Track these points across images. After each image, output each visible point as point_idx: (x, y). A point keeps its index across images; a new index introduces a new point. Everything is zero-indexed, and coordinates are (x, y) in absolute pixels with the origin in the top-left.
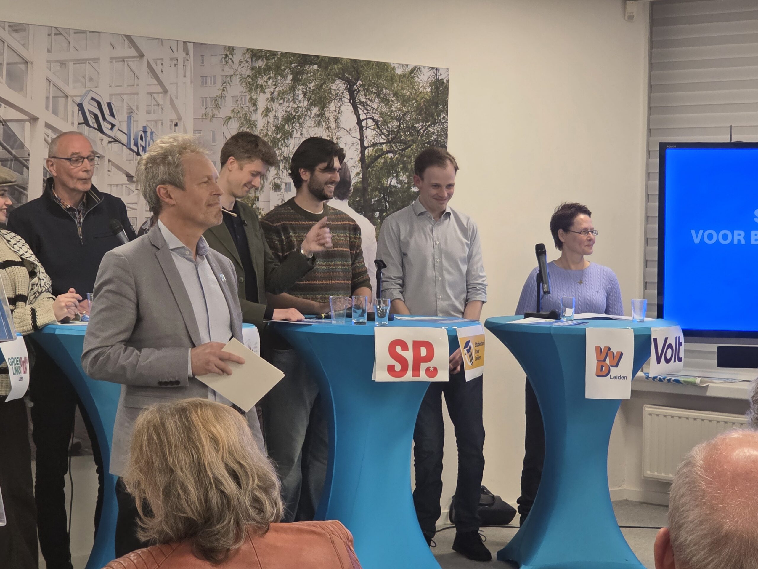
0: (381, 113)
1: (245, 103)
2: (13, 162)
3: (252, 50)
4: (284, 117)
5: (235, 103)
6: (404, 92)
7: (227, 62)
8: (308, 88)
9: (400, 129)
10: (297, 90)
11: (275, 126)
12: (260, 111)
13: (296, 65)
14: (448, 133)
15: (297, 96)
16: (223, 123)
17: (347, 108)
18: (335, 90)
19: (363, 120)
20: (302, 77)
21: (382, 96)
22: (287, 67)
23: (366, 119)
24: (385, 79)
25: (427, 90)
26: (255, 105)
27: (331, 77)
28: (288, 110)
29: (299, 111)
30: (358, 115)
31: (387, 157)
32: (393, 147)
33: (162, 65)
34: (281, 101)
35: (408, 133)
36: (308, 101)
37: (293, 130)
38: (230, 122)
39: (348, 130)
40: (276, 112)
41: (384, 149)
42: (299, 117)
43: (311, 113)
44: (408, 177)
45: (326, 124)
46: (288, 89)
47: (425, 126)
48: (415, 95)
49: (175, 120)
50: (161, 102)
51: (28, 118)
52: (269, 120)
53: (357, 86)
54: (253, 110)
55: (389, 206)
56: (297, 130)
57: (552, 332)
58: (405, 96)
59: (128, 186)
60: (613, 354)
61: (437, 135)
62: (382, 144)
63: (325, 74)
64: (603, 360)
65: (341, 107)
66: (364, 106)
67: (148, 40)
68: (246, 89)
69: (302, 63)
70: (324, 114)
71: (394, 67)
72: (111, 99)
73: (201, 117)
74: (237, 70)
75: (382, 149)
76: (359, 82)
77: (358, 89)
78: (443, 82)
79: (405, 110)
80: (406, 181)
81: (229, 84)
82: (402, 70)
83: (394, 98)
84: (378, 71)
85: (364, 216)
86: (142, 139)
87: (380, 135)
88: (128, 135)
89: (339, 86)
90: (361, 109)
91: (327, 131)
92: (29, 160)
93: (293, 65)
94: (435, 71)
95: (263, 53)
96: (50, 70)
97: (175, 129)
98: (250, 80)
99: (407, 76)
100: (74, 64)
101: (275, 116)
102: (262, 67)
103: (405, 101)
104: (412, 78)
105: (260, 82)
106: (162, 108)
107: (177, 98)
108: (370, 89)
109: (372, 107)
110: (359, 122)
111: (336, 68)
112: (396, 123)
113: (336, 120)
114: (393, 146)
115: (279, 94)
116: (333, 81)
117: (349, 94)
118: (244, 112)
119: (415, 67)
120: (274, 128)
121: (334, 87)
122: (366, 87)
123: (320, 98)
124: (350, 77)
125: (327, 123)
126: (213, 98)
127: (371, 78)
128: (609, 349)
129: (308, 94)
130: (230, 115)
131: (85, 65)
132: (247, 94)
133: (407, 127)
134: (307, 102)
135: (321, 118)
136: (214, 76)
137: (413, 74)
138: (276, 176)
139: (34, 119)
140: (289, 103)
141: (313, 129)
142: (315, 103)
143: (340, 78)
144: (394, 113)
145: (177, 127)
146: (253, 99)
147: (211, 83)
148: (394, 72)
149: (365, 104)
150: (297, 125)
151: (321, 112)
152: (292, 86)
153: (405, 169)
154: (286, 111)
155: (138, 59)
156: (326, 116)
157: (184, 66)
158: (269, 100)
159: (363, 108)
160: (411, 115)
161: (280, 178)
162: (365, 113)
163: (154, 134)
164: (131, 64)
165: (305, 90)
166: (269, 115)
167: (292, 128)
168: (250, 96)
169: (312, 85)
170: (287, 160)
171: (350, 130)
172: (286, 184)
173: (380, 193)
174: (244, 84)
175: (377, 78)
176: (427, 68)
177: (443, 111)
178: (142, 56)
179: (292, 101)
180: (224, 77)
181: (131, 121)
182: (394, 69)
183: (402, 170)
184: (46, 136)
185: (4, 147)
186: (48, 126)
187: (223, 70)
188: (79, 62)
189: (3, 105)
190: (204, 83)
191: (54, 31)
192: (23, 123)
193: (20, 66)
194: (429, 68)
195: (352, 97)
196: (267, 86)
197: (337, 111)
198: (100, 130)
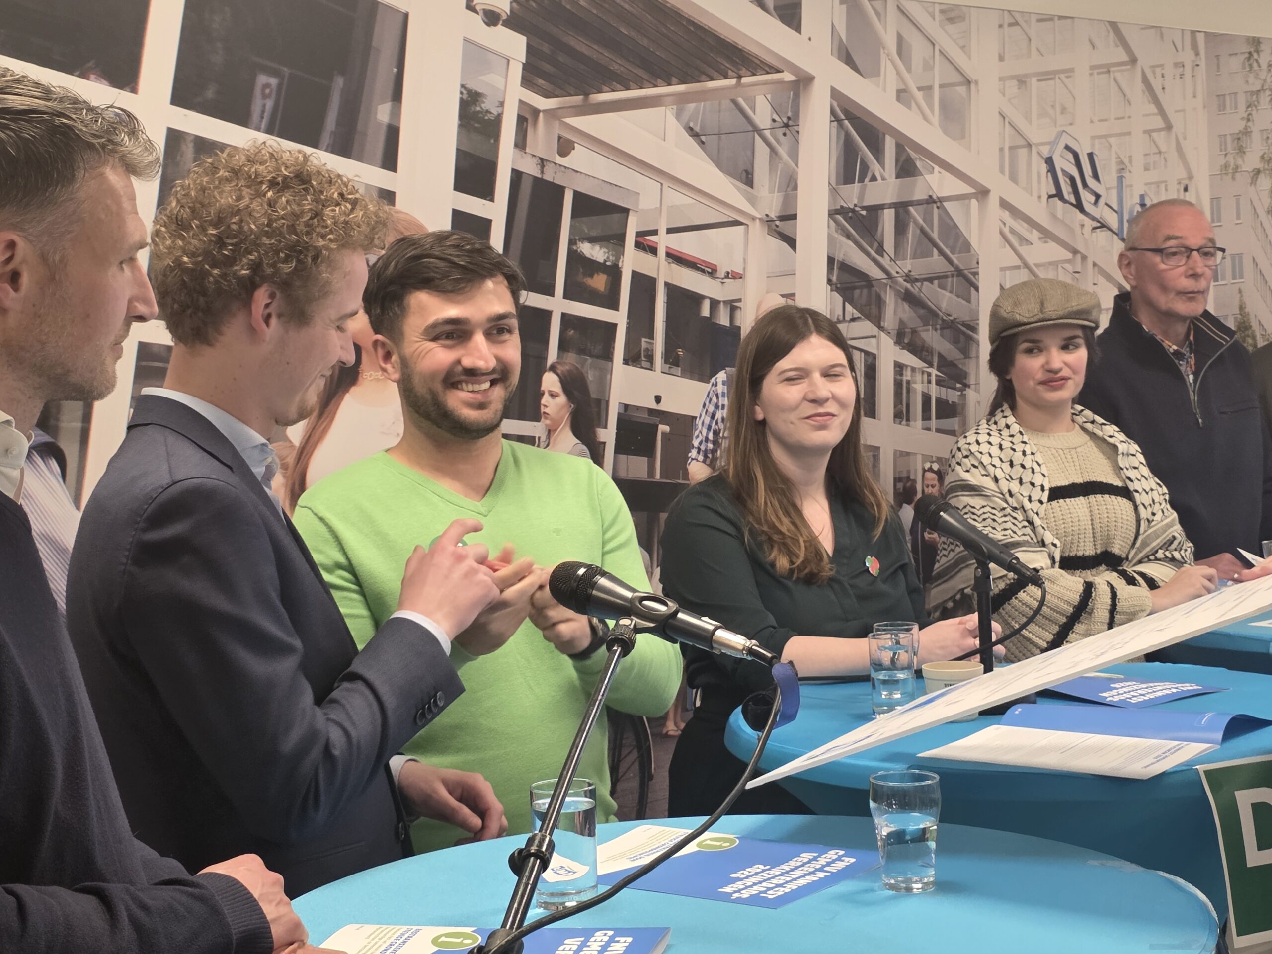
2: (955, 279)
5: (1265, 144)
7: (1251, 66)
16: (1249, 181)
33: (1163, 76)
38: (1259, 180)
49: (1182, 179)
50: (1163, 149)
51: (974, 191)
67: (1142, 29)
72: (1093, 145)
73: (1219, 173)
74: (1265, 80)
81: (1256, 107)
88: (1120, 213)
92: (977, 273)
96: (1004, 95)
100: (1039, 80)
106: (1165, 160)
107: (1185, 138)
126: (1236, 136)
130: (1259, 165)
131: (1052, 82)
136: (1236, 94)
139: (983, 193)
147: (1231, 109)
155: (1129, 67)
157: (1193, 76)
164: (1119, 76)
178: (1134, 60)
180: (1249, 94)
181: (1122, 187)
184: (1002, 226)
185: (941, 253)
186: (1005, 204)
187: (1247, 82)
188: (1046, 76)
189: (937, 168)
190: (1222, 107)
191: (1007, 19)
192: (967, 201)
193: (959, 89)
198: (1079, 206)
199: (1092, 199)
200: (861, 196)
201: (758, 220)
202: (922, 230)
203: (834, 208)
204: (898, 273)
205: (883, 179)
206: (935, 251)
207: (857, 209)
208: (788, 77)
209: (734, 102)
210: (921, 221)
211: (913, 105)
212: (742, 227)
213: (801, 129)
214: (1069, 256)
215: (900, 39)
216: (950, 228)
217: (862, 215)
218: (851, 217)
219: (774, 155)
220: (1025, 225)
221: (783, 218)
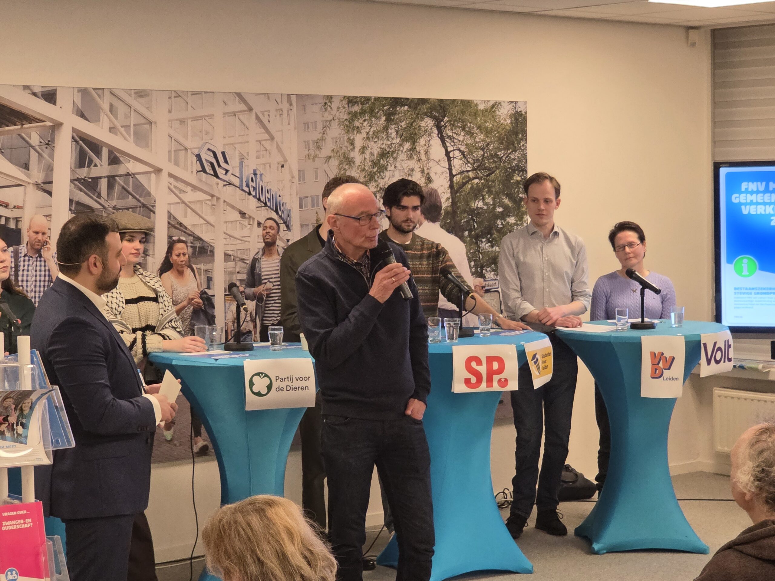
0: (467, 145)
1: (344, 143)
2: (142, 208)
3: (348, 98)
4: (379, 153)
5: (335, 144)
6: (487, 125)
7: (326, 109)
8: (399, 127)
9: (484, 157)
10: (390, 129)
11: (371, 161)
13: (388, 107)
14: (528, 158)
15: (390, 134)
16: (324, 162)
17: (436, 142)
18: (424, 127)
19: (451, 151)
20: (394, 117)
21: (467, 129)
22: (380, 110)
23: (453, 150)
24: (469, 115)
25: (507, 121)
26: (352, 144)
27: (420, 116)
28: (383, 147)
29: (392, 147)
30: (446, 148)
31: (474, 183)
32: (478, 174)
33: (269, 116)
34: (376, 140)
35: (492, 161)
36: (401, 138)
37: (388, 165)
38: (330, 160)
39: (437, 161)
40: (371, 149)
41: (470, 175)
42: (393, 152)
43: (403, 148)
44: (493, 199)
46: (382, 129)
47: (506, 153)
48: (496, 126)
49: (281, 162)
50: (268, 149)
51: (153, 170)
52: (366, 157)
53: (444, 122)
54: (351, 149)
55: (477, 226)
56: (391, 164)
57: (612, 341)
58: (488, 128)
59: (241, 222)
60: (666, 358)
61: (518, 161)
62: (468, 171)
63: (415, 113)
64: (656, 363)
65: (430, 141)
66: (451, 139)
67: (256, 95)
68: (344, 131)
69: (394, 105)
70: (415, 148)
71: (477, 103)
72: (224, 148)
73: (304, 158)
74: (335, 115)
75: (469, 176)
76: (446, 119)
77: (445, 124)
78: (522, 114)
79: (488, 140)
80: (491, 203)
81: (329, 128)
82: (484, 105)
83: (478, 131)
84: (462, 108)
85: (455, 235)
86: (252, 180)
87: (466, 164)
88: (240, 178)
89: (428, 123)
90: (448, 142)
91: (419, 163)
92: (155, 206)
93: (385, 108)
94: (514, 105)
95: (358, 99)
96: (171, 127)
97: (282, 170)
98: (348, 123)
99: (489, 110)
100: (192, 121)
101: (371, 153)
102: (358, 111)
103: (488, 132)
104: (494, 112)
105: (357, 124)
106: (270, 153)
107: (282, 143)
108: (456, 124)
109: (458, 140)
110: (447, 153)
111: (425, 107)
112: (481, 153)
113: (426, 153)
114: (479, 172)
115: (373, 133)
116: (423, 119)
117: (438, 130)
118: (342, 152)
119: (496, 102)
120: (370, 164)
121: (423, 124)
122: (452, 123)
123: (411, 134)
124: (437, 115)
125: (418, 156)
126: (315, 141)
127: (456, 114)
128: (663, 354)
129: (400, 132)
130: (330, 154)
131: (201, 121)
132: (345, 135)
133: (491, 155)
134: (399, 139)
135: (413, 152)
136: (316, 122)
137: (494, 109)
139: (158, 171)
140: (383, 141)
141: (406, 162)
142: (406, 140)
143: (428, 116)
144: (478, 144)
145: (283, 168)
146: (350, 140)
147: (313, 128)
148: (477, 107)
149: (452, 138)
150: (392, 159)
151: (413, 147)
152: (386, 126)
153: (490, 192)
154: (381, 148)
155: (248, 113)
156: (417, 149)
157: (288, 115)
158: (365, 139)
159: (450, 141)
160: (493, 145)
162: (452, 146)
163: (263, 176)
164: (241, 117)
165: (397, 129)
166: (365, 152)
167: (387, 162)
168: (347, 137)
169: (403, 124)
171: (439, 161)
173: (469, 215)
174: (342, 127)
175: (462, 113)
176: (507, 102)
177: (522, 140)
178: (251, 109)
179: (385, 139)
180: (324, 122)
181: (243, 166)
182: (476, 105)
183: (487, 193)
184: (170, 185)
185: (133, 196)
186: (170, 175)
187: (323, 116)
188: (195, 119)
189: (132, 161)
190: (307, 128)
191: (174, 94)
192: (149, 174)
193: (145, 126)
194: (509, 102)
195: (440, 132)
196: (363, 128)
197: (427, 145)
198: (216, 175)
199: (224, 172)
200: (89, 173)
201: (31, 185)
202: (123, 188)
203: (73, 178)
204: (109, 206)
205: (101, 165)
206: (130, 197)
207: (86, 179)
208: (48, 124)
209: (19, 135)
210: (123, 184)
211: (118, 133)
212: (23, 187)
213: (55, 145)
214: (210, 198)
215: (111, 106)
216: (139, 186)
217: (89, 182)
218: (82, 182)
219: (40, 157)
220: (183, 184)
221: (44, 183)
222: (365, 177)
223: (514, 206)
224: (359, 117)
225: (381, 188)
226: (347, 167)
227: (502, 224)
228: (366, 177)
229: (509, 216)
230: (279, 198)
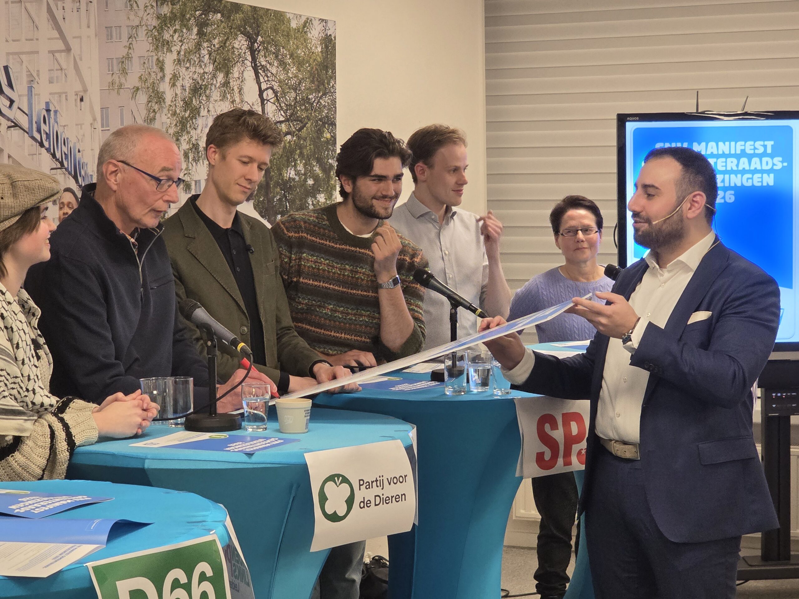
0: (280, 81)
1: (152, 67)
4: (192, 86)
5: (142, 68)
6: (299, 52)
7: (131, 5)
8: (212, 46)
9: (296, 102)
10: (202, 49)
11: (183, 100)
12: (167, 79)
13: (201, 12)
15: (203, 57)
16: (131, 96)
17: (249, 74)
18: (238, 49)
19: (264, 90)
20: (206, 29)
21: (280, 57)
23: (267, 89)
24: (282, 35)
25: (318, 49)
26: (162, 69)
27: (234, 32)
28: (195, 76)
29: (205, 78)
30: (259, 83)
32: (291, 126)
33: (63, 8)
34: (188, 65)
35: (304, 107)
36: (214, 64)
37: (200, 106)
38: (138, 95)
39: (251, 104)
40: (183, 79)
42: (206, 86)
43: (217, 81)
44: (305, 166)
45: (231, 96)
46: (194, 48)
47: (317, 97)
48: (308, 55)
49: (80, 91)
50: (64, 67)
52: (177, 92)
53: (257, 43)
54: (161, 78)
55: (289, 207)
56: (204, 105)
58: (300, 57)
61: (328, 109)
62: (281, 122)
63: (228, 26)
65: (245, 73)
66: (264, 71)
68: (153, 46)
69: (206, 10)
70: (229, 83)
71: (289, 17)
72: (8, 60)
73: (107, 88)
76: (260, 38)
77: (258, 47)
78: (332, 39)
79: (301, 76)
80: (303, 172)
81: (135, 38)
82: (296, 22)
83: (291, 60)
84: (275, 22)
86: (45, 122)
88: (29, 116)
89: (241, 43)
90: (261, 75)
93: (197, 13)
94: (325, 24)
97: (81, 104)
98: (156, 34)
99: (301, 30)
101: (183, 86)
102: (168, 15)
103: (300, 64)
104: (305, 33)
105: (166, 36)
106: (66, 76)
107: (81, 59)
108: (269, 48)
109: (272, 73)
110: (261, 92)
111: (238, 18)
112: (293, 94)
113: (240, 91)
114: (292, 125)
115: (185, 53)
116: (236, 36)
117: (251, 55)
118: (152, 81)
119: (308, 19)
120: (182, 103)
121: (236, 44)
122: (265, 45)
123: (225, 60)
124: (251, 31)
125: (232, 94)
126: (120, 60)
127: (269, 32)
129: (213, 54)
130: (138, 84)
132: (154, 54)
133: (303, 99)
134: (212, 66)
135: (226, 88)
136: (120, 27)
137: (306, 28)
138: (186, 172)
140: (196, 67)
141: (219, 103)
142: (220, 68)
143: (242, 33)
144: (291, 81)
145: (82, 103)
146: (159, 61)
147: (116, 37)
148: (290, 24)
149: (265, 69)
150: (204, 98)
151: (226, 80)
152: (198, 43)
153: (302, 155)
156: (231, 84)
157: (87, 10)
158: (176, 63)
159: (263, 74)
160: (305, 83)
161: (190, 173)
163: (58, 115)
164: (29, 6)
165: (210, 49)
166: (176, 84)
167: (200, 102)
168: (156, 57)
169: (216, 42)
170: (196, 149)
171: (253, 104)
172: (196, 181)
173: (281, 189)
174: (150, 39)
175: (275, 32)
176: (317, 20)
177: (331, 78)
179: (198, 64)
180: (130, 28)
181: (32, 95)
182: (289, 21)
183: (299, 157)
187: (129, 18)
190: (110, 36)
194: (319, 20)
195: (254, 60)
196: (173, 43)
197: (240, 78)
222: (176, 125)
223: (324, 177)
224: (169, 26)
225: (193, 145)
226: (156, 107)
227: (313, 204)
228: (178, 125)
229: (319, 192)
230: (78, 155)
